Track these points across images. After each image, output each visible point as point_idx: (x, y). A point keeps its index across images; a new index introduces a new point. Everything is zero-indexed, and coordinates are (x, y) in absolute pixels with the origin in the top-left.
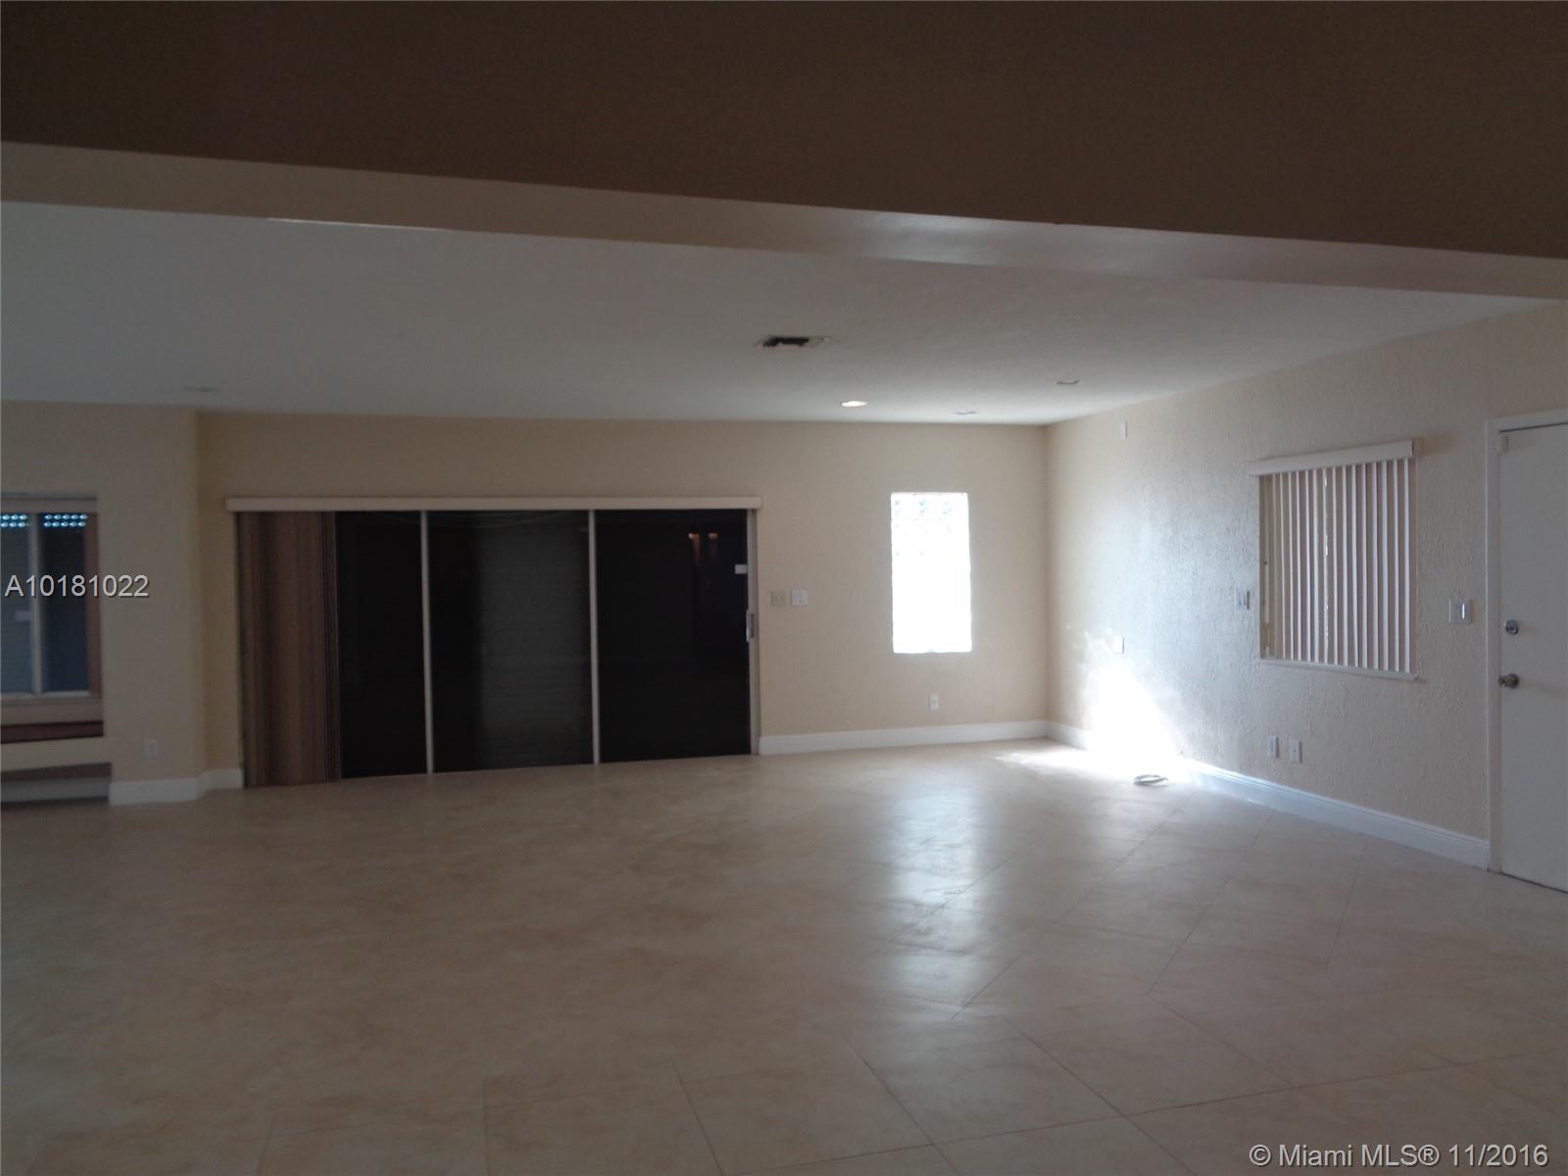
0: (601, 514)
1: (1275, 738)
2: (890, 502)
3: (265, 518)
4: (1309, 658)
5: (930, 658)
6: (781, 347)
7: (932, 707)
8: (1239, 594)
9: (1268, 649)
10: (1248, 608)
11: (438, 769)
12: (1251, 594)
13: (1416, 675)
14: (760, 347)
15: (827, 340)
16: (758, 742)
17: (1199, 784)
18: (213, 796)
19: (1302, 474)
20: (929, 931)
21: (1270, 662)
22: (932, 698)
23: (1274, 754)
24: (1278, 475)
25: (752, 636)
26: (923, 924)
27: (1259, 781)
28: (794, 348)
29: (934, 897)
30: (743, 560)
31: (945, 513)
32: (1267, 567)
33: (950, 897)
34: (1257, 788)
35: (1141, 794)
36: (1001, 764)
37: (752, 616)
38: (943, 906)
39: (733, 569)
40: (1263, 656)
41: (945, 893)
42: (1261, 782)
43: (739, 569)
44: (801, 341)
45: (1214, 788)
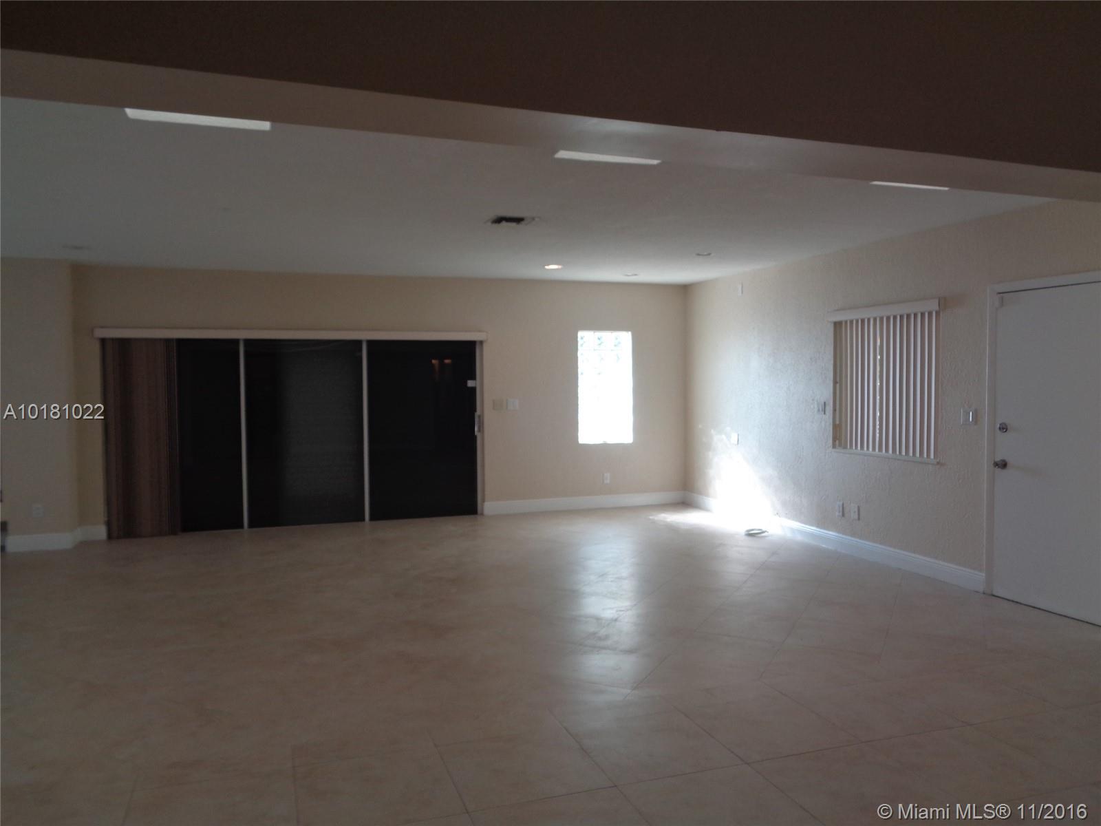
0: (371, 343)
1: (841, 503)
2: (577, 337)
3: (124, 344)
4: (865, 449)
5: (604, 447)
6: (504, 224)
7: (605, 482)
8: (818, 404)
9: (837, 442)
10: (825, 413)
11: (251, 525)
12: (827, 403)
13: (938, 460)
14: (489, 224)
15: (537, 219)
16: (482, 505)
17: (789, 535)
18: (84, 546)
19: (863, 321)
20: (607, 637)
21: (837, 450)
22: (606, 474)
23: (841, 514)
24: (846, 322)
25: (479, 431)
26: (603, 632)
27: (831, 533)
28: (513, 225)
29: (608, 614)
30: (473, 377)
31: (615, 346)
32: (838, 385)
33: (621, 613)
34: (829, 538)
35: (750, 541)
36: (654, 522)
37: (479, 416)
38: (616, 620)
39: (466, 383)
40: (834, 446)
41: (617, 611)
42: (832, 534)
43: (470, 383)
44: (518, 220)
45: (799, 538)
